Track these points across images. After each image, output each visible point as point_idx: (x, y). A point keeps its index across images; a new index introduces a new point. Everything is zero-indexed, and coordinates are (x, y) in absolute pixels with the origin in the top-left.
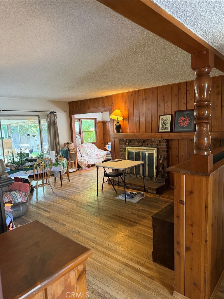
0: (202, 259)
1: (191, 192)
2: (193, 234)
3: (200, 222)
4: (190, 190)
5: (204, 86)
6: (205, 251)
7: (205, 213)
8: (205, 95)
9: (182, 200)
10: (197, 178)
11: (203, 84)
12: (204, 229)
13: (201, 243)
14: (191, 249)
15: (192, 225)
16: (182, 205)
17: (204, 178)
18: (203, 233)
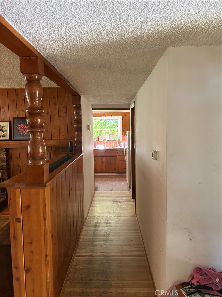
0: (44, 276)
1: (28, 207)
2: (32, 252)
3: (39, 237)
4: (26, 205)
5: (35, 93)
6: (46, 266)
7: (43, 226)
8: (36, 102)
9: (19, 217)
10: (33, 191)
11: (34, 91)
12: (44, 244)
13: (42, 259)
14: (31, 269)
15: (31, 243)
16: (19, 224)
17: (40, 189)
18: (43, 248)
